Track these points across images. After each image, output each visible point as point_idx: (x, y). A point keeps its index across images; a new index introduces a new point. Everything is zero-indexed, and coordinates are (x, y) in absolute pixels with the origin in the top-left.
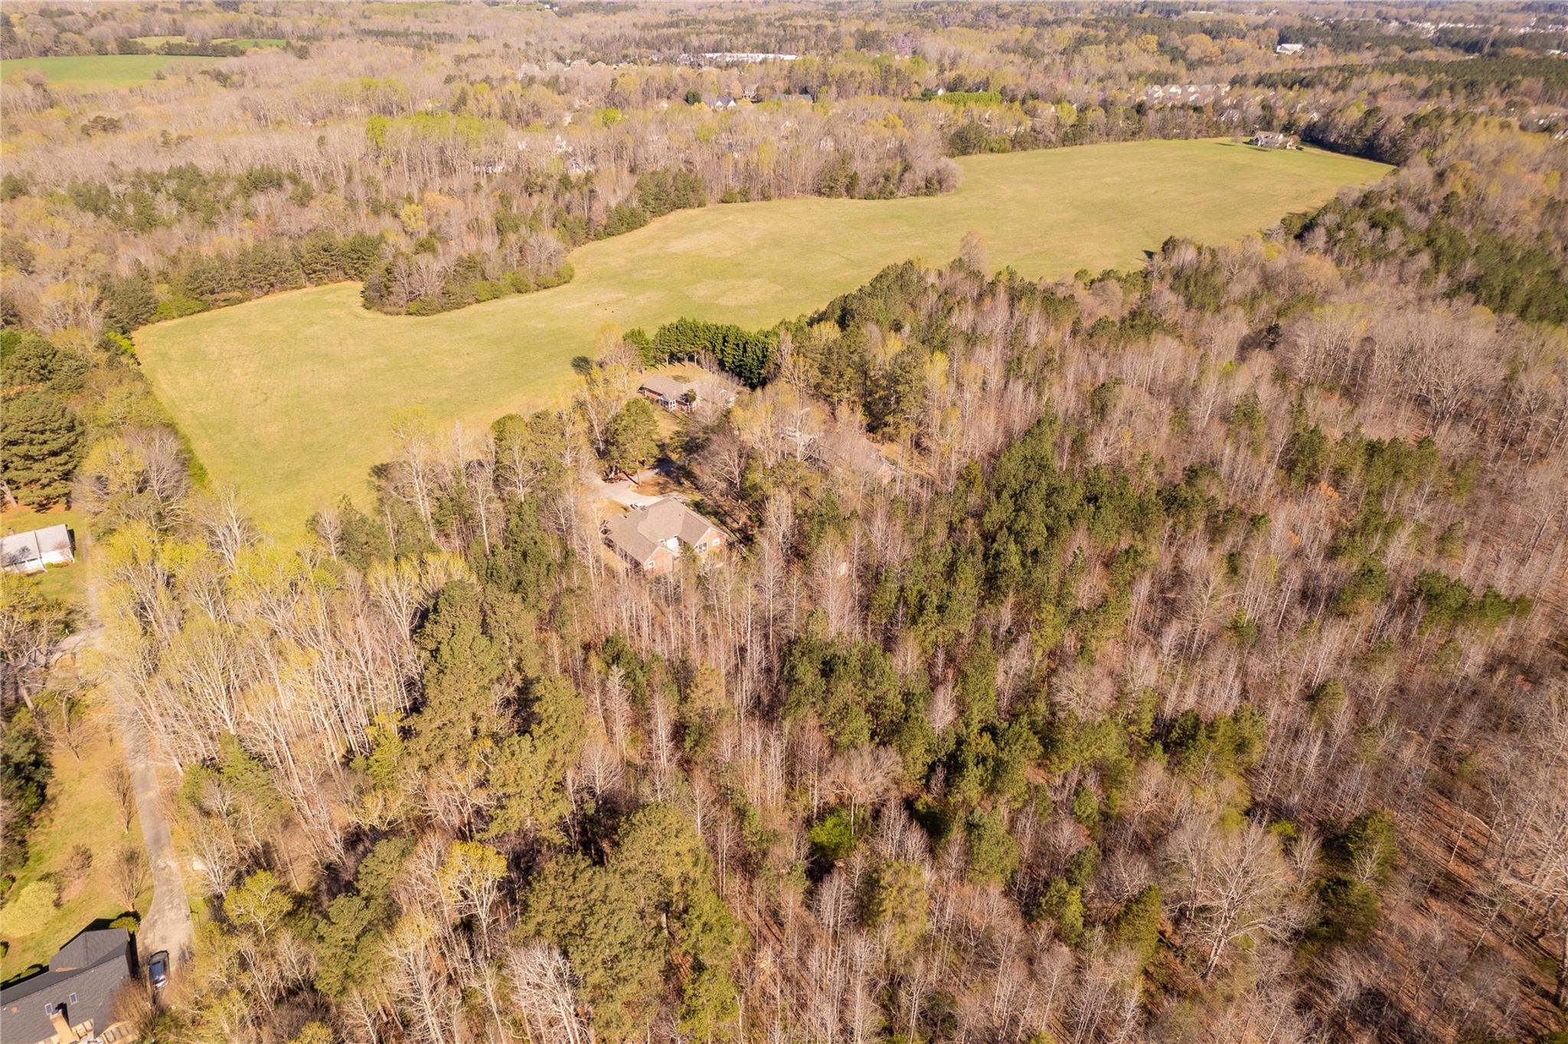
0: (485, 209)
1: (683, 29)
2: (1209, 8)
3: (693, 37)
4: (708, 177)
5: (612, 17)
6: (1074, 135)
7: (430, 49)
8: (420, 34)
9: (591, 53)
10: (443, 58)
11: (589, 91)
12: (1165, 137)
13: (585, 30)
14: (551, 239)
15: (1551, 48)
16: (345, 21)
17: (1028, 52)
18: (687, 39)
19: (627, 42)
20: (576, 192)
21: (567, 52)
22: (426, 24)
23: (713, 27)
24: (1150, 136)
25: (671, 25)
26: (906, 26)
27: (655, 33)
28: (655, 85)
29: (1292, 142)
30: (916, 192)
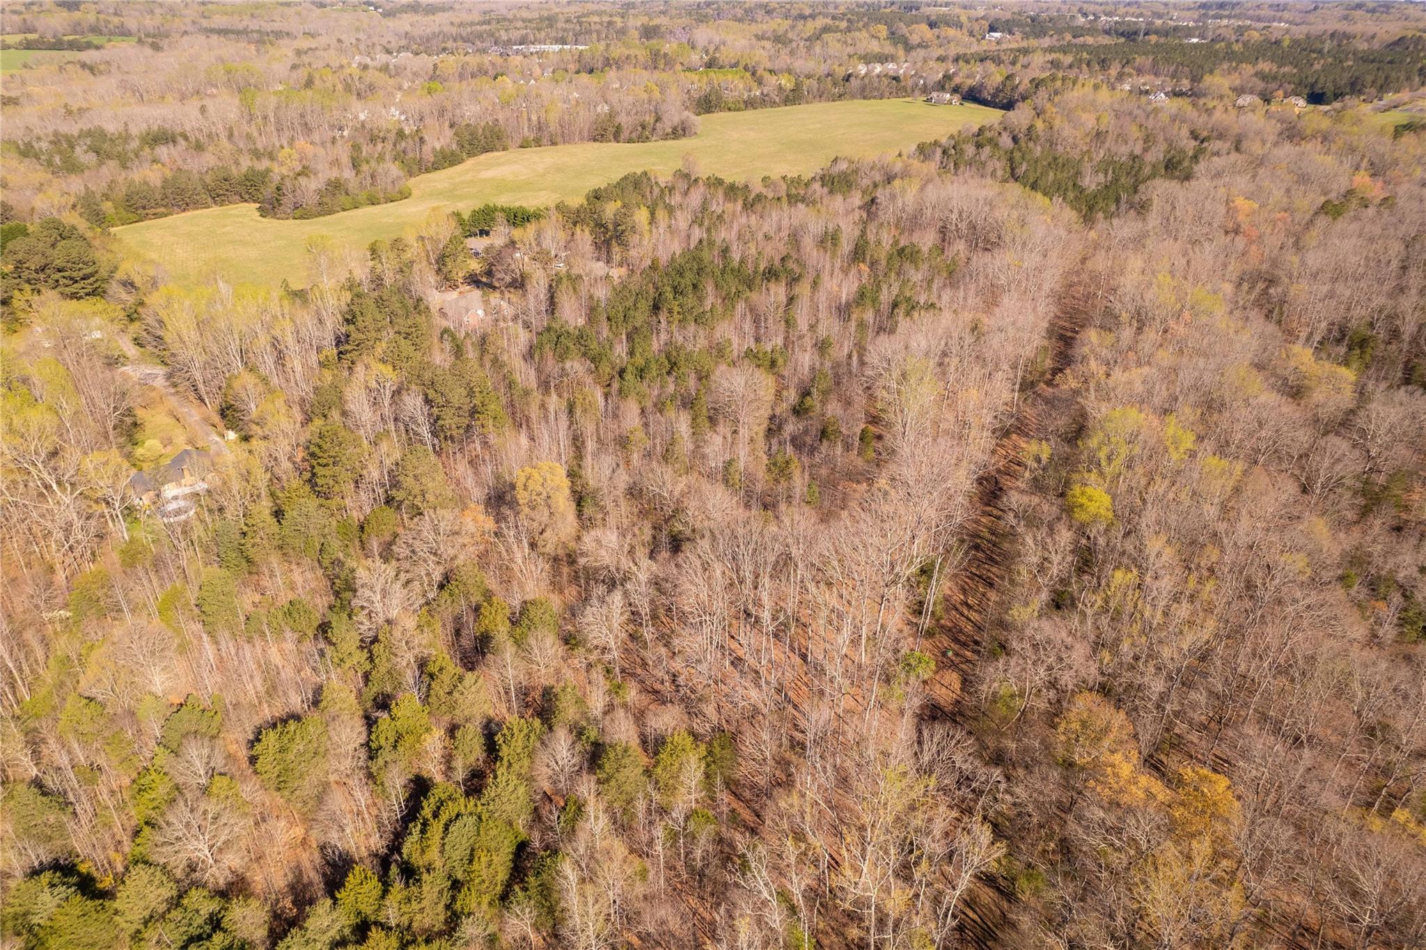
0: (343, 153)
1: (493, 26)
2: (947, 5)
3: (503, 33)
4: (509, 130)
5: (431, 17)
6: (793, 97)
7: (272, 44)
8: (259, 32)
9: (415, 47)
10: (285, 51)
11: (415, 74)
12: (865, 98)
13: (408, 28)
14: (394, 169)
15: (1194, 37)
16: (188, 20)
17: (779, 39)
18: (497, 35)
19: (446, 37)
20: (410, 140)
21: (394, 45)
22: (262, 23)
23: (520, 24)
24: (853, 97)
25: (484, 23)
26: (685, 21)
27: (469, 29)
28: (469, 70)
29: (956, 99)
30: (666, 137)
